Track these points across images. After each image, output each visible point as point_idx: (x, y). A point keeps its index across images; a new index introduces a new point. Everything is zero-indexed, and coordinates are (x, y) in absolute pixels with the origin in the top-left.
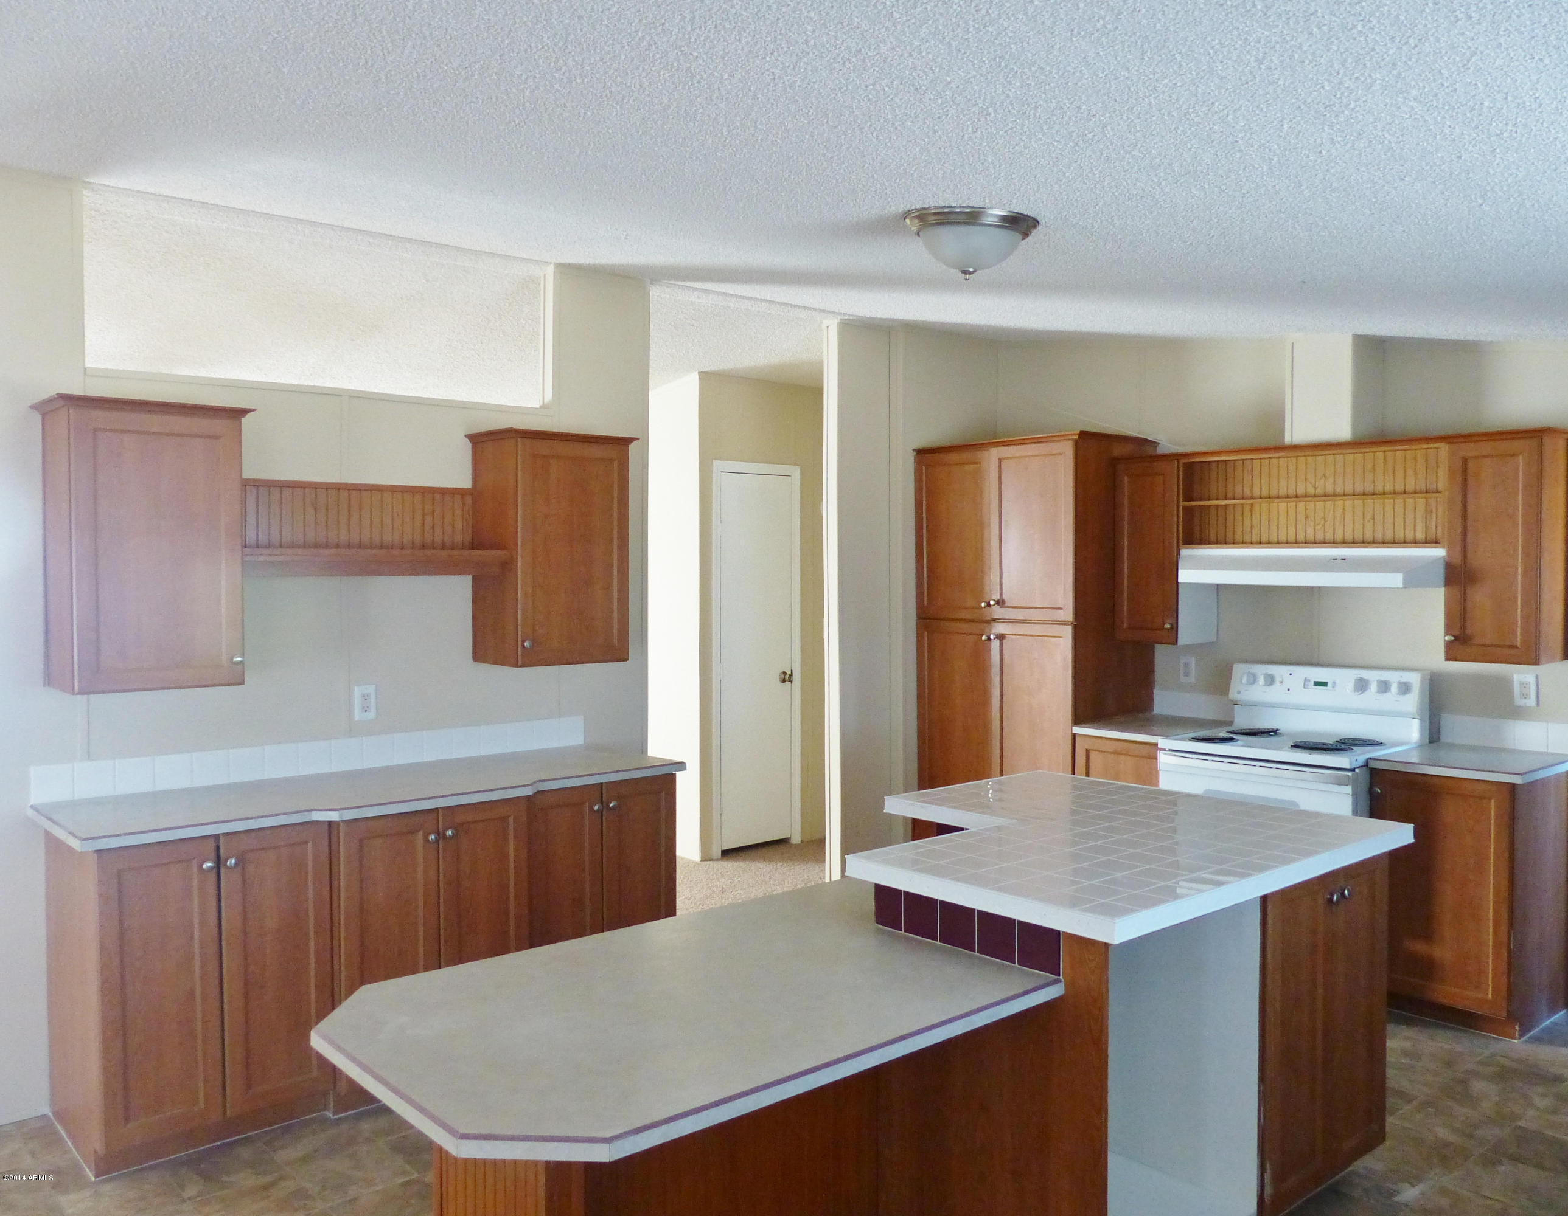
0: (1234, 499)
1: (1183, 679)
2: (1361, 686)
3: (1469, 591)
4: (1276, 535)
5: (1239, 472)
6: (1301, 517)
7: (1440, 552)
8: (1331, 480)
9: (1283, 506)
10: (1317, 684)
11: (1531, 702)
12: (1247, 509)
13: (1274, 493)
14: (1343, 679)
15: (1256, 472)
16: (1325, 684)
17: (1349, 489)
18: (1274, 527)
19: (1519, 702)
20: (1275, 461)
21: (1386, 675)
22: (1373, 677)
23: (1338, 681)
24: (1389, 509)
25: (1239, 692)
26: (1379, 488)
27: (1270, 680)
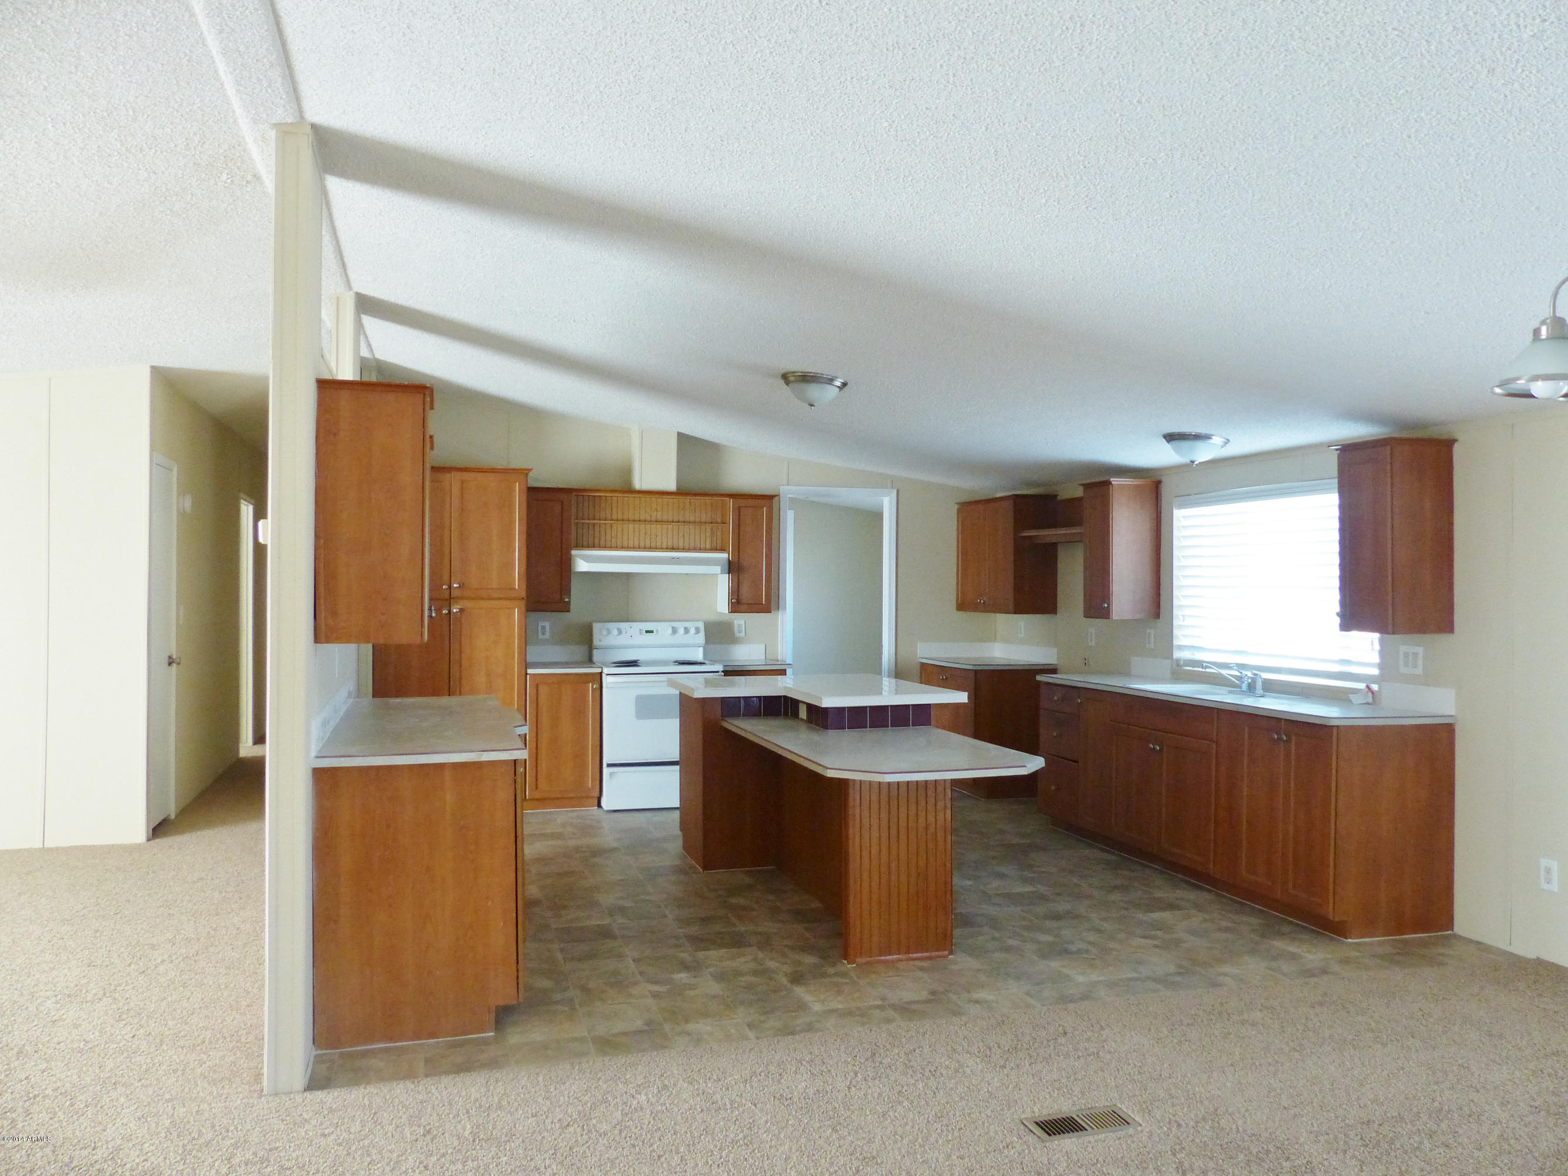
0: (600, 520)
1: (540, 636)
2: (675, 631)
3: (741, 577)
4: (626, 542)
5: (603, 505)
6: (643, 532)
7: (725, 556)
8: (660, 513)
9: (631, 526)
10: (647, 632)
11: (742, 635)
12: (608, 527)
13: (625, 517)
14: (663, 629)
15: (614, 505)
16: (652, 632)
17: (670, 519)
18: (625, 537)
19: (737, 635)
20: (626, 498)
21: (687, 624)
22: (680, 626)
23: (659, 629)
24: (692, 531)
25: (600, 641)
26: (687, 519)
27: (620, 632)
